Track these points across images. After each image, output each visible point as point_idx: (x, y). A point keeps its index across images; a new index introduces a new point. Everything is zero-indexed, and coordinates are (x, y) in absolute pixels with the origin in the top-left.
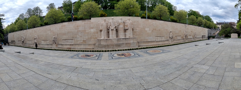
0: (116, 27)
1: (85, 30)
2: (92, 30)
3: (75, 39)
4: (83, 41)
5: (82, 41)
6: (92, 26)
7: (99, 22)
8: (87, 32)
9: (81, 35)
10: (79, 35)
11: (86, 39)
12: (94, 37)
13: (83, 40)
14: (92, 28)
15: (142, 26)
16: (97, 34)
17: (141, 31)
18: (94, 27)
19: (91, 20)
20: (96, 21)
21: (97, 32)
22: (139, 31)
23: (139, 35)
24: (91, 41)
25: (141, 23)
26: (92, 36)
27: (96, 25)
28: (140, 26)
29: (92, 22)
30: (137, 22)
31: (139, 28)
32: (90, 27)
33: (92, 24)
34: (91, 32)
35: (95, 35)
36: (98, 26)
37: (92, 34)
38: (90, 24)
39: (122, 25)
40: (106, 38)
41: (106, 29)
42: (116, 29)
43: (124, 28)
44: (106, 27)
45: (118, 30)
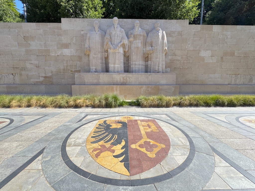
1: (48, 51)
2: (67, 52)
3: (23, 73)
4: (45, 77)
5: (42, 79)
6: (65, 40)
7: (82, 32)
8: (53, 54)
9: (36, 62)
10: (32, 62)
11: (52, 72)
12: (73, 70)
13: (44, 75)
14: (66, 46)
15: (190, 45)
16: (79, 62)
17: (187, 58)
18: (70, 44)
19: (61, 23)
20: (74, 28)
21: (79, 56)
22: (182, 58)
23: (182, 68)
24: (64, 79)
25: (188, 38)
26: (67, 67)
27: (75, 37)
28: (187, 45)
29: (65, 31)
30: (177, 33)
31: (183, 51)
32: (59, 43)
33: (64, 35)
34: (64, 56)
35: (75, 64)
36: (81, 43)
37: (67, 61)
38: (60, 35)
39: (139, 41)
40: (100, 71)
41: (100, 50)
42: (125, 50)
43: (144, 50)
44: (101, 45)
45: (129, 55)
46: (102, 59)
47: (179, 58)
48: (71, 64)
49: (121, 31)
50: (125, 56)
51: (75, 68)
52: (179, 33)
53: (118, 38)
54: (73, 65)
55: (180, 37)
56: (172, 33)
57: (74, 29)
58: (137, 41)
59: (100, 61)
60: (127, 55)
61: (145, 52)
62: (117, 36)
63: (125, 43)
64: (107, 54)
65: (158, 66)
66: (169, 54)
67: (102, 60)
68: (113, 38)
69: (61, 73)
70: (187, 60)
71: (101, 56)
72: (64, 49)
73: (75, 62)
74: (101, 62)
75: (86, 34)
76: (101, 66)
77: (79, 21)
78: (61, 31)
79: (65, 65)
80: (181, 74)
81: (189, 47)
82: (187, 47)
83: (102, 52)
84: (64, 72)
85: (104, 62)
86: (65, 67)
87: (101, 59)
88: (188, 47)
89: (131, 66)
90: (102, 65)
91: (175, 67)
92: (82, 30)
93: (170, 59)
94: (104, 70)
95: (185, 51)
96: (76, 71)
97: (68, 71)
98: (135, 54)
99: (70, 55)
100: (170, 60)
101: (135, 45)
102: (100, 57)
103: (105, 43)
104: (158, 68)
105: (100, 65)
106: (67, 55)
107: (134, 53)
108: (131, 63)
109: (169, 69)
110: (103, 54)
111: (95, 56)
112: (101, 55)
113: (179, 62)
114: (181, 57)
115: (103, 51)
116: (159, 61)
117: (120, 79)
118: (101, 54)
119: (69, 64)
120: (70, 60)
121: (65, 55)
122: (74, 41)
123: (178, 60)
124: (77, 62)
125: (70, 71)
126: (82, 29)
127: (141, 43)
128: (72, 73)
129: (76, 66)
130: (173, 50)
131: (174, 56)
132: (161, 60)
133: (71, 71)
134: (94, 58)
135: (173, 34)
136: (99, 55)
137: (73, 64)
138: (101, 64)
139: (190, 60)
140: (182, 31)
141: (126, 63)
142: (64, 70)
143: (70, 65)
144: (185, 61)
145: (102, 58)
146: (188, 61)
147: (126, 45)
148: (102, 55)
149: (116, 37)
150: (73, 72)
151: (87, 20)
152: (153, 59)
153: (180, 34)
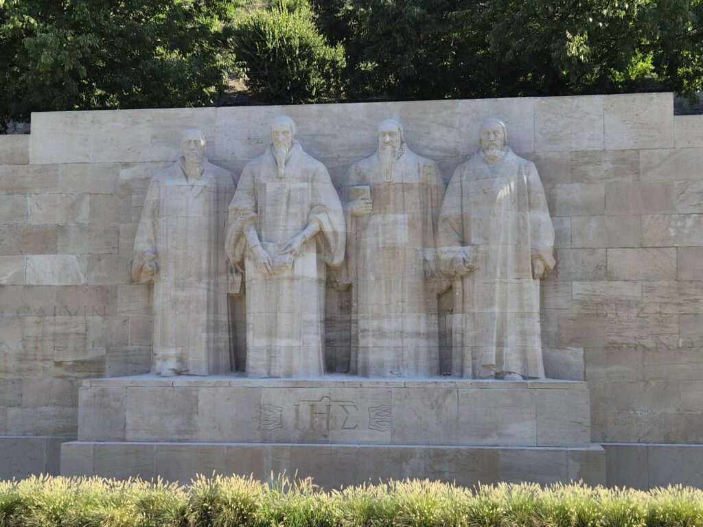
0: (321, 234)
2: (44, 270)
6: (40, 210)
7: (125, 174)
12: (69, 358)
14: (45, 241)
15: (689, 222)
16: (98, 319)
17: (679, 289)
18: (61, 229)
19: (30, 136)
20: (88, 156)
21: (102, 287)
22: (649, 290)
23: (653, 345)
24: (19, 405)
25: (676, 183)
26: (39, 345)
27: (87, 198)
28: (673, 223)
29: (43, 169)
30: (613, 163)
31: (655, 251)
32: (10, 226)
33: (37, 190)
34: (28, 287)
35: (81, 329)
36: (116, 224)
37: (42, 313)
38: (23, 190)
39: (400, 217)
40: (204, 371)
41: (204, 265)
42: (329, 261)
43: (430, 256)
44: (210, 240)
45: (351, 280)
46: (213, 306)
47: (631, 291)
48: (59, 329)
49: (310, 176)
50: (335, 285)
51: (76, 350)
52: (623, 159)
53: (292, 210)
54: (68, 334)
55: (628, 179)
56: (587, 163)
57: (87, 160)
58: (390, 217)
59: (203, 317)
60: (343, 281)
61: (432, 266)
62: (285, 200)
63: (328, 229)
64: (238, 279)
65: (500, 344)
66: (573, 270)
67: (216, 312)
68: (268, 209)
69: (10, 377)
70: (680, 304)
71: (209, 290)
72: (33, 253)
73: (81, 318)
74: (208, 321)
75: (141, 180)
76: (208, 342)
77: (114, 121)
78: (28, 172)
79: (31, 332)
80: (653, 383)
81: (686, 231)
82: (672, 232)
83: (217, 273)
84: (20, 370)
85: (224, 318)
86: (31, 345)
87: (208, 307)
88: (678, 230)
89: (362, 342)
90: (212, 334)
91: (613, 343)
92: (127, 165)
93: (580, 297)
94: (225, 359)
95: (665, 250)
96: (83, 362)
97: (39, 364)
98: (378, 279)
99: (58, 284)
100: (583, 303)
101: (377, 235)
102: (206, 298)
103: (231, 234)
104: (499, 356)
105: (204, 336)
106: (45, 283)
107: (373, 278)
108: (362, 324)
109: (580, 351)
110: (222, 279)
111: (181, 295)
112: (212, 287)
113: (636, 311)
114: (645, 283)
115: (222, 267)
116: (503, 314)
117: (297, 412)
118: (212, 281)
119: (51, 329)
120: (57, 310)
121: (33, 283)
122: (84, 215)
123: (628, 304)
124: (89, 318)
125: (50, 365)
126: (126, 160)
127: (411, 225)
128: (63, 377)
129: (85, 338)
130: (593, 250)
131: (600, 279)
132: (511, 311)
133: (59, 364)
134: (175, 303)
135: (590, 168)
136: (201, 291)
137: (72, 330)
138: (208, 331)
139: (696, 301)
140: (638, 151)
141: (341, 322)
142: (23, 357)
143: (55, 334)
144: (669, 310)
145: (212, 303)
146: (689, 309)
147: (331, 238)
148: (217, 285)
149: (284, 207)
150: (66, 370)
151: (150, 118)
152: (473, 305)
153: (628, 162)
